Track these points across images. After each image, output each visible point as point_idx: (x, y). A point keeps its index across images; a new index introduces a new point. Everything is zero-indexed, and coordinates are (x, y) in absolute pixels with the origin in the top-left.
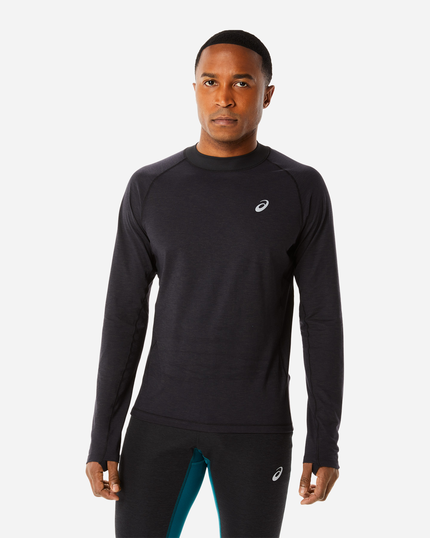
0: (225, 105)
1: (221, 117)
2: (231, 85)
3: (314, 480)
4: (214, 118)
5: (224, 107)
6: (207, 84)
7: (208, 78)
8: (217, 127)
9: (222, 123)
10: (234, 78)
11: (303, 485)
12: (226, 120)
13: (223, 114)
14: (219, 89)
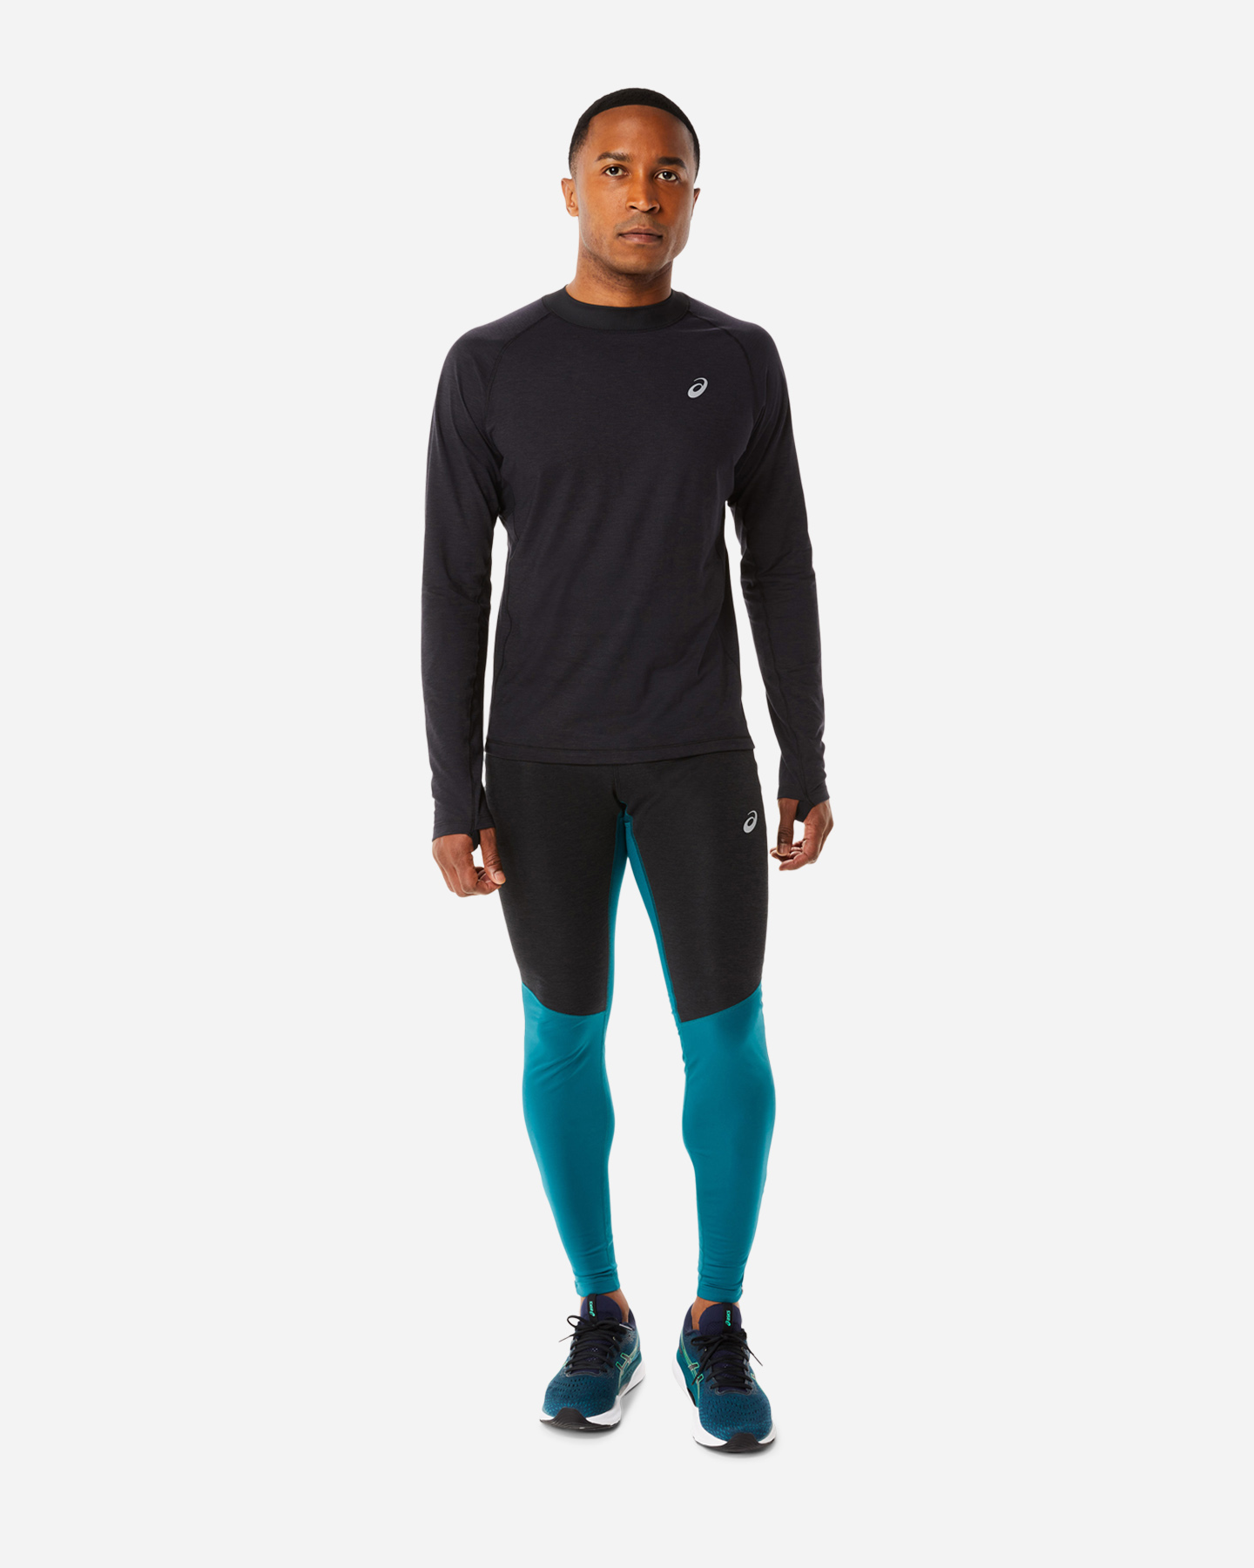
0: (647, 208)
1: (638, 229)
2: (651, 176)
3: (800, 830)
4: (625, 231)
5: (643, 212)
6: (608, 172)
7: (610, 162)
8: (630, 246)
9: (636, 240)
10: (660, 163)
11: (783, 840)
12: (646, 234)
13: (642, 223)
14: (633, 181)
